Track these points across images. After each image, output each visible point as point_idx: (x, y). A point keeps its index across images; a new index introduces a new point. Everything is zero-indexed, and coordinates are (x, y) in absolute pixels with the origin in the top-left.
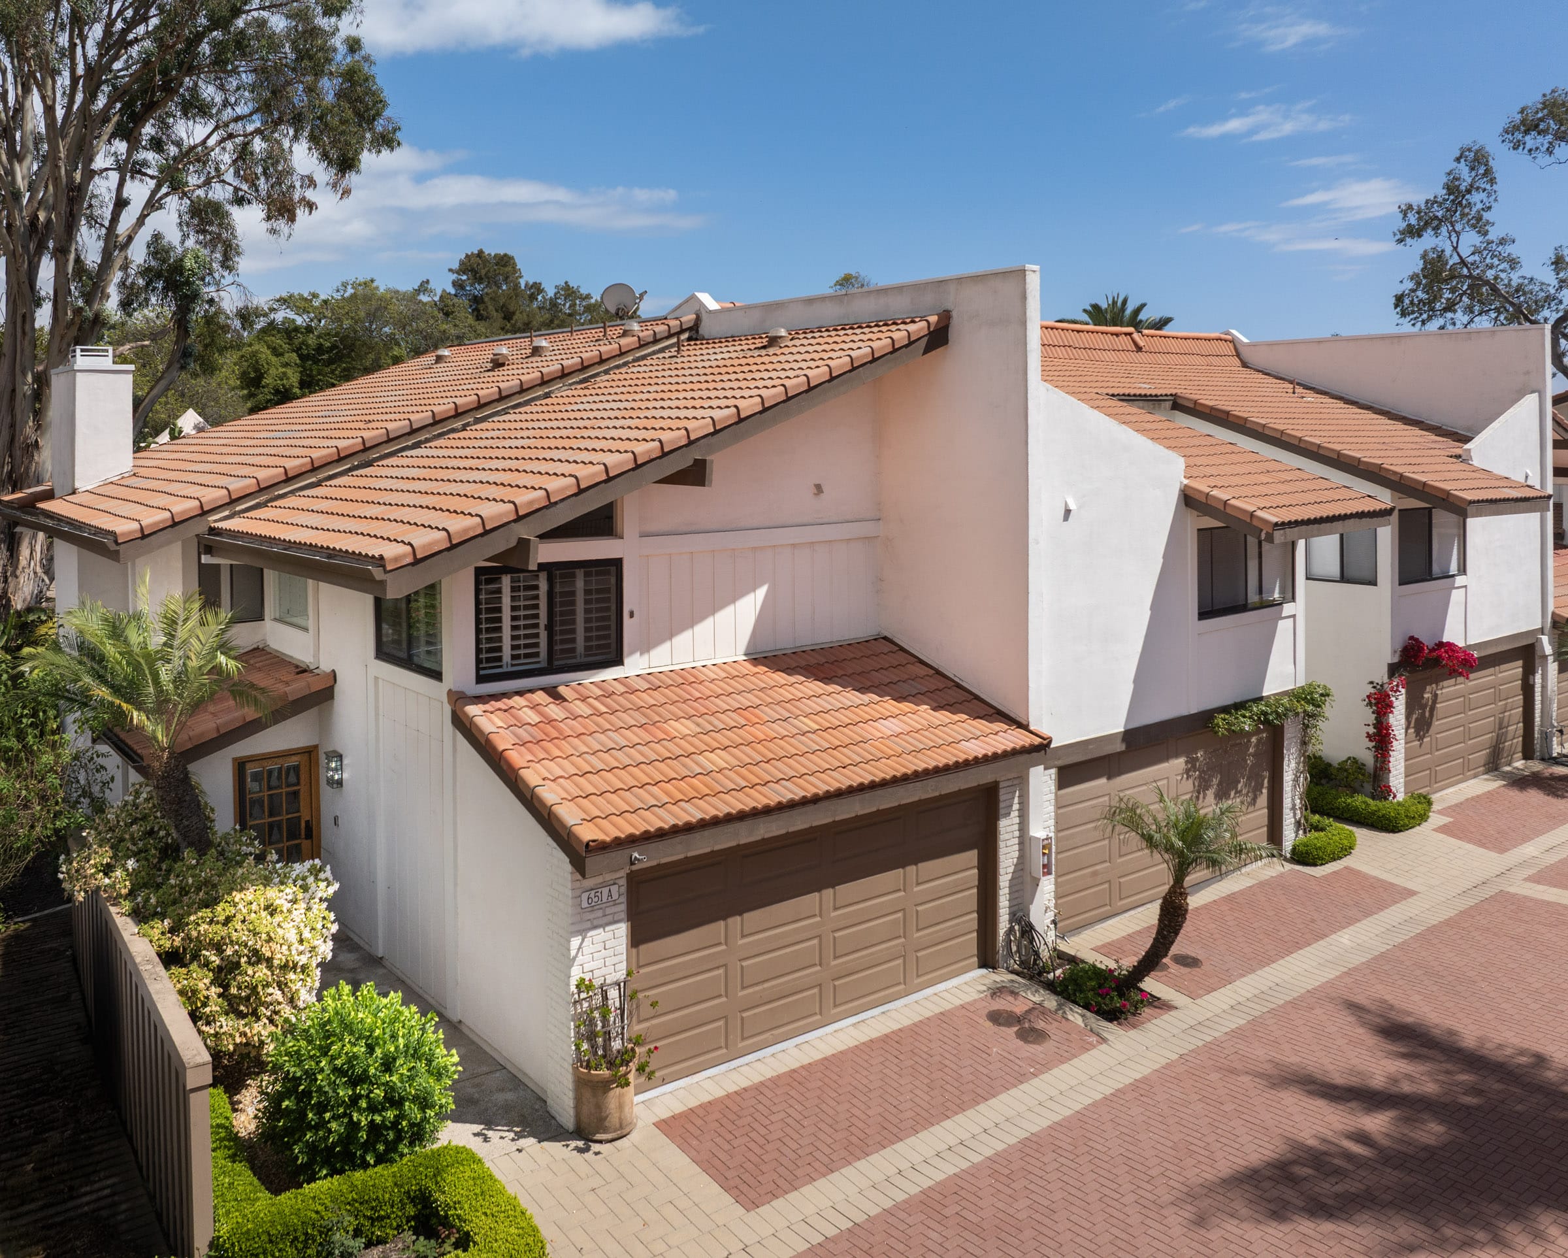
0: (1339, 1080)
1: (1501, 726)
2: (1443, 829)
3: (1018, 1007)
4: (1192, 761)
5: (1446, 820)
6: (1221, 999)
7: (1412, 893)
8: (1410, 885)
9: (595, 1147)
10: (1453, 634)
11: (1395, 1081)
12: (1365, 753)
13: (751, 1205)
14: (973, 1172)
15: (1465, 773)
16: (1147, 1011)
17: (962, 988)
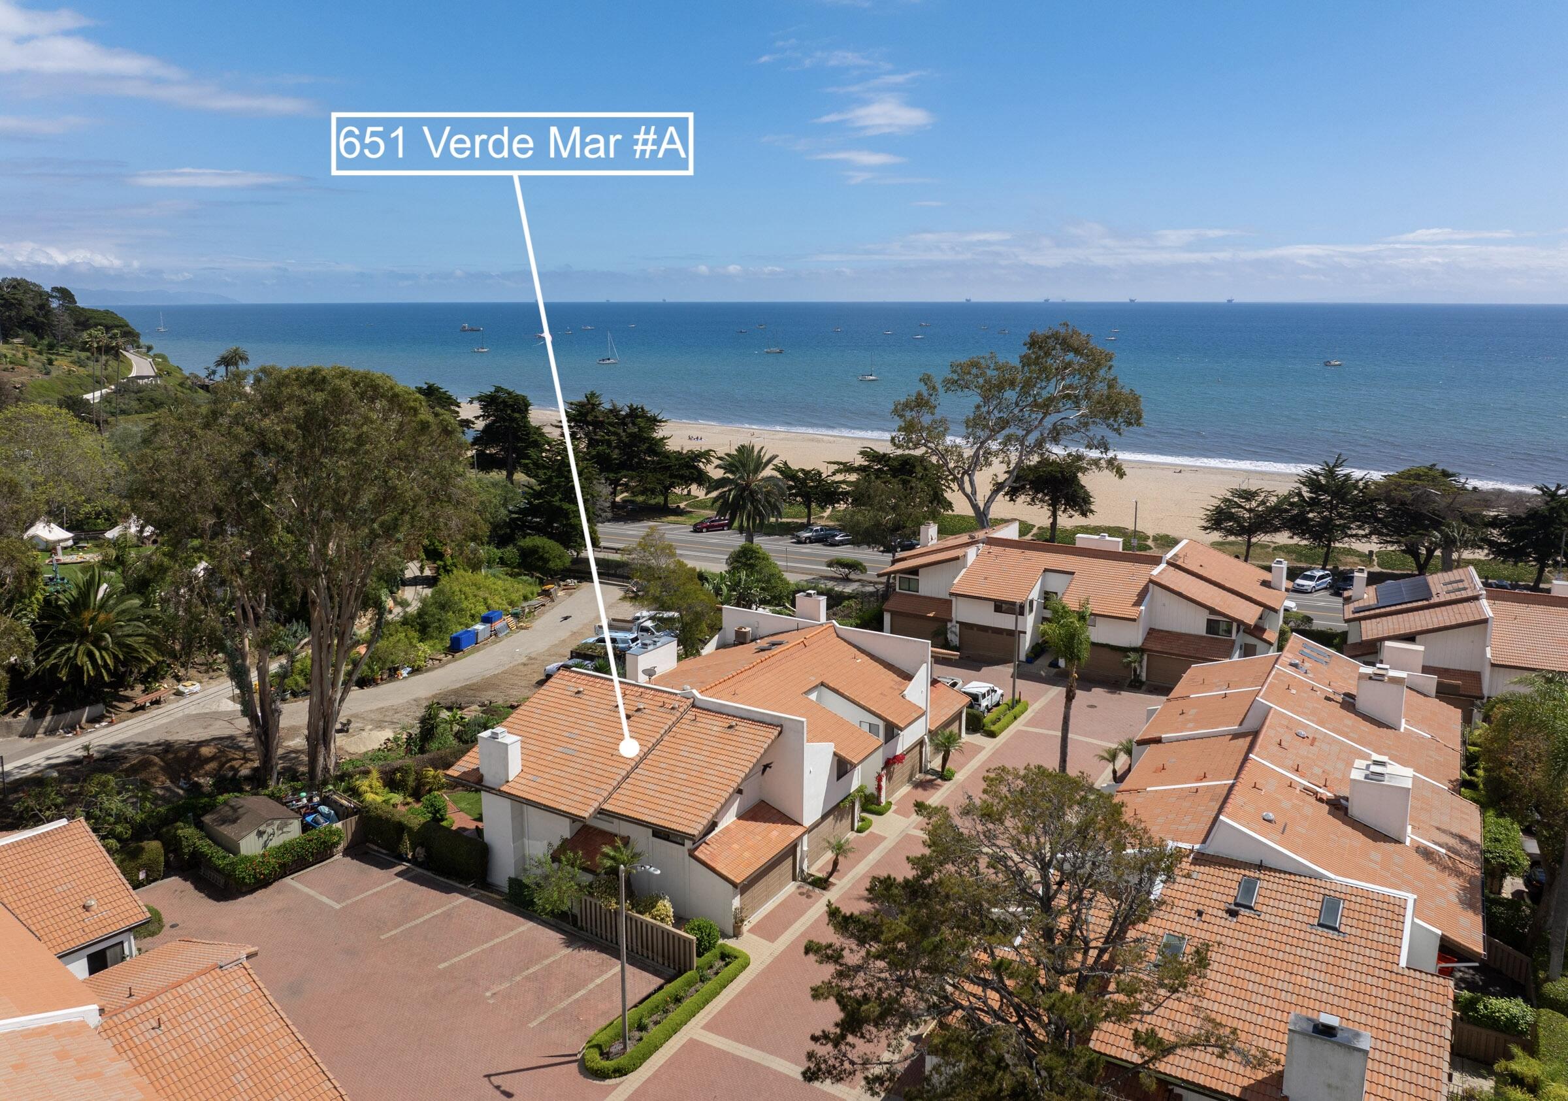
1: (913, 768)
2: (895, 812)
3: (805, 890)
4: (834, 816)
5: (896, 806)
6: (845, 880)
7: (885, 838)
8: (886, 835)
9: (738, 939)
10: (899, 752)
12: (876, 793)
13: (773, 942)
15: (899, 788)
16: (831, 886)
17: (791, 887)
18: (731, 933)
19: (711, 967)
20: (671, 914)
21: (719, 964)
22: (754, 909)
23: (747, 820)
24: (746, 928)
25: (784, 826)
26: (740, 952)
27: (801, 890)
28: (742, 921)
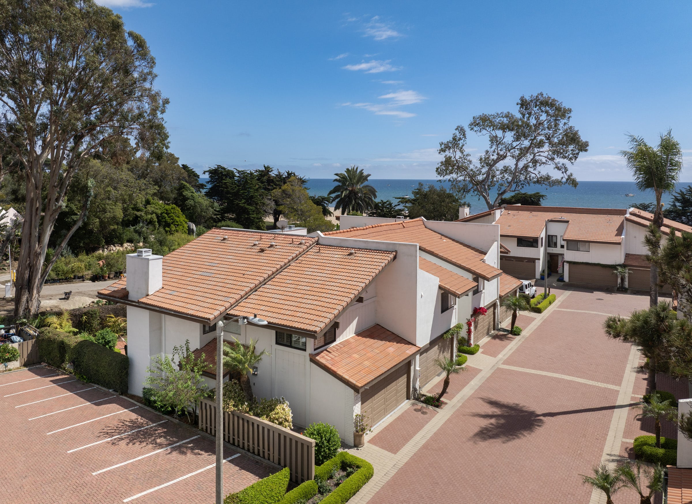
0: (483, 414)
1: (489, 323)
2: (483, 353)
3: (419, 408)
4: (439, 346)
5: (482, 350)
6: (455, 400)
7: (481, 370)
8: (481, 368)
9: (360, 448)
10: (482, 306)
11: (493, 413)
12: (466, 337)
13: (395, 453)
14: (429, 440)
15: (483, 337)
16: (443, 405)
17: (406, 405)
18: (352, 443)
19: (331, 477)
20: (290, 418)
21: (339, 474)
22: (375, 421)
23: (365, 337)
24: (367, 437)
25: (399, 345)
26: (362, 461)
27: (416, 407)
28: (363, 430)
